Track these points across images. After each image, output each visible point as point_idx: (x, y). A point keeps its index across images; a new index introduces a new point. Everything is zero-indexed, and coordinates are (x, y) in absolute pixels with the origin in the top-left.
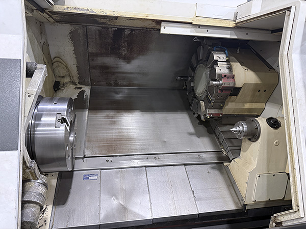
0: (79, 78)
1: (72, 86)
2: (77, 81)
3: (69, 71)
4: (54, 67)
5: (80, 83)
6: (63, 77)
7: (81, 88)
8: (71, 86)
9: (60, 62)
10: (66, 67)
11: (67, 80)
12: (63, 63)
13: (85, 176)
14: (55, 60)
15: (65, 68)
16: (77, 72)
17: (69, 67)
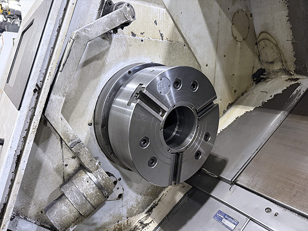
0: (295, 63)
1: (285, 77)
2: (292, 68)
3: (280, 53)
4: (260, 48)
5: (297, 72)
6: (272, 63)
7: (297, 79)
8: (283, 76)
9: (268, 40)
10: (277, 45)
11: (277, 67)
12: (272, 40)
13: (220, 212)
14: (261, 37)
15: (275, 48)
16: (293, 54)
17: (280, 45)
